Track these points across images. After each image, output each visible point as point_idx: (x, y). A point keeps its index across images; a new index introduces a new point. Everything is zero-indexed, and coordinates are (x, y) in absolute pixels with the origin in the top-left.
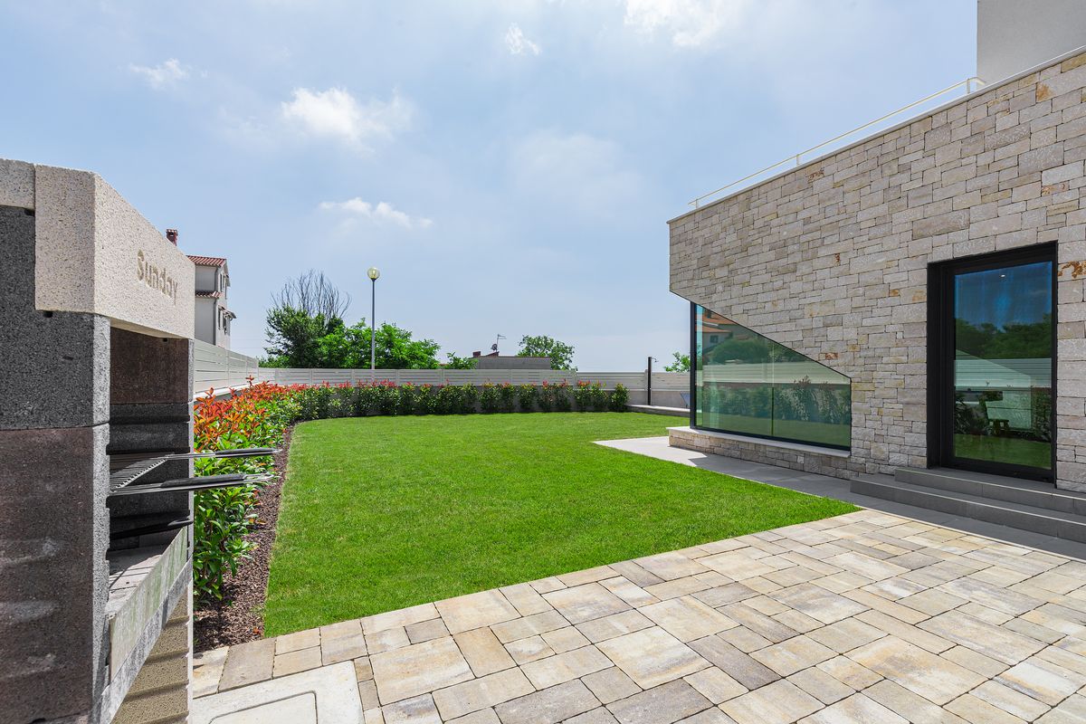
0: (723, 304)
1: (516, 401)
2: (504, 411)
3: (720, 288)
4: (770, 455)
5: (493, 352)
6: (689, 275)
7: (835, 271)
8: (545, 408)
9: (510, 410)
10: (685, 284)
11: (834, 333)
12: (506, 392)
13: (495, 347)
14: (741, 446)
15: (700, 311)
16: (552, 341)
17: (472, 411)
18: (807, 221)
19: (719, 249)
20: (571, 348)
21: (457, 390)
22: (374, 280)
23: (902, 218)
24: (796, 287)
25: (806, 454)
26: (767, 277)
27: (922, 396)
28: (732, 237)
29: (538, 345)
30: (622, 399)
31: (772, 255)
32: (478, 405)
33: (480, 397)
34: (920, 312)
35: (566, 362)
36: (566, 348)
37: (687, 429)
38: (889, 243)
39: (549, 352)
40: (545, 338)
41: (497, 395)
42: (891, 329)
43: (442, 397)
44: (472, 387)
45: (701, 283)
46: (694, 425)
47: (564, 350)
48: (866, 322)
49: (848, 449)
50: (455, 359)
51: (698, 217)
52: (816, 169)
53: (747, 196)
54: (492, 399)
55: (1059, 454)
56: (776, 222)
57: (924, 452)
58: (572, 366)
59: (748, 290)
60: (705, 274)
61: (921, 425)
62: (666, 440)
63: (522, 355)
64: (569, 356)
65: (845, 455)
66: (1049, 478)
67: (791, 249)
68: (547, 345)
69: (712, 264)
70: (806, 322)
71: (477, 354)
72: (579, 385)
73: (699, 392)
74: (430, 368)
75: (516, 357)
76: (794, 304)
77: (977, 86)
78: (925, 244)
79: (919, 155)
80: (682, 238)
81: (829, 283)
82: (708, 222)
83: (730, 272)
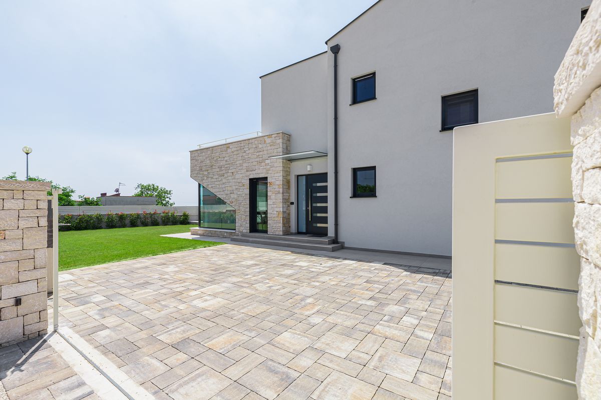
0: (206, 184)
1: (127, 222)
2: (120, 227)
3: (205, 178)
4: (218, 234)
5: (116, 193)
6: (196, 172)
7: (233, 177)
8: (145, 224)
9: (124, 226)
10: (195, 175)
11: (232, 196)
12: (122, 218)
13: (117, 190)
14: (212, 232)
15: (201, 187)
16: (158, 187)
17: (100, 228)
18: (226, 161)
19: (205, 165)
20: (170, 191)
21: (90, 217)
22: (27, 154)
23: (245, 165)
24: (224, 181)
25: (227, 232)
26: (217, 177)
27: (248, 214)
28: (208, 162)
29: (148, 189)
30: (186, 219)
31: (218, 170)
32: (104, 225)
33: (105, 220)
34: (247, 191)
35: (167, 199)
36: (167, 191)
37: (198, 228)
38: (243, 171)
39: (156, 194)
40: (153, 185)
41: (116, 219)
42: (243, 195)
43: (80, 221)
44: (100, 215)
45: (200, 175)
46: (200, 226)
47: (166, 192)
48: (239, 193)
49: (235, 230)
50: (85, 199)
51: (199, 152)
52: (228, 146)
53: (212, 148)
54: (112, 221)
55: (268, 226)
56: (219, 159)
57: (249, 228)
58: (171, 201)
59: (213, 180)
60: (201, 173)
61: (248, 222)
62: (190, 233)
63: (138, 196)
64: (169, 196)
65: (234, 231)
66: (266, 232)
67: (223, 168)
68: (154, 189)
69: (203, 169)
70: (226, 192)
71: (104, 195)
72: (164, 213)
73: (202, 214)
74: (68, 205)
75: (133, 196)
76: (223, 186)
77: (260, 134)
78: (248, 173)
79: (247, 149)
80: (194, 158)
81: (231, 181)
82: (201, 154)
83: (208, 173)
